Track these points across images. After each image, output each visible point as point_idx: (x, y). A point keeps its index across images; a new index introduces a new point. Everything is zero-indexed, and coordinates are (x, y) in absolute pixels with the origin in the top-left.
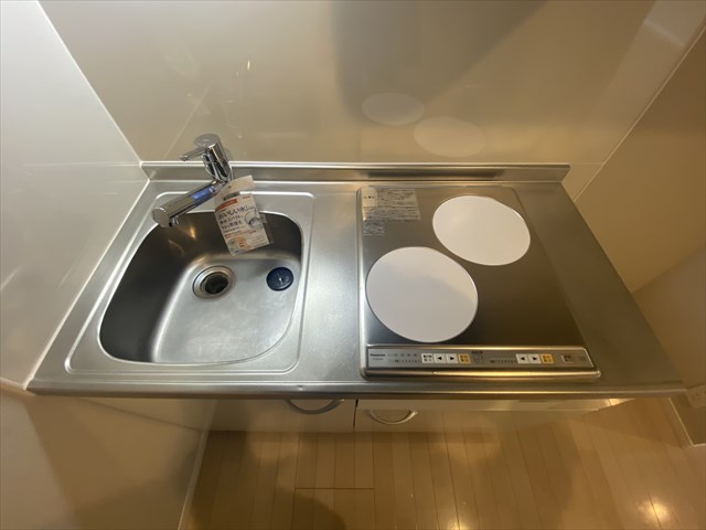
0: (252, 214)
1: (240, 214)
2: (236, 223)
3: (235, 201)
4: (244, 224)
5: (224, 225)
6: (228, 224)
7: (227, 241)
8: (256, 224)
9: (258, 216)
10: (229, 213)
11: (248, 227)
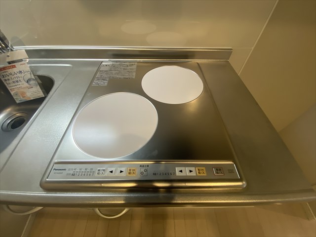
0: (28, 76)
1: (19, 75)
2: (17, 82)
3: (14, 67)
4: (24, 82)
5: (8, 82)
6: (11, 81)
7: (12, 93)
8: (32, 82)
9: (33, 77)
10: (11, 74)
11: (26, 85)
